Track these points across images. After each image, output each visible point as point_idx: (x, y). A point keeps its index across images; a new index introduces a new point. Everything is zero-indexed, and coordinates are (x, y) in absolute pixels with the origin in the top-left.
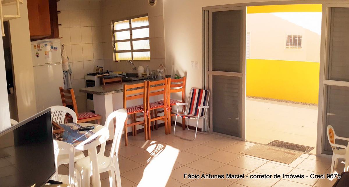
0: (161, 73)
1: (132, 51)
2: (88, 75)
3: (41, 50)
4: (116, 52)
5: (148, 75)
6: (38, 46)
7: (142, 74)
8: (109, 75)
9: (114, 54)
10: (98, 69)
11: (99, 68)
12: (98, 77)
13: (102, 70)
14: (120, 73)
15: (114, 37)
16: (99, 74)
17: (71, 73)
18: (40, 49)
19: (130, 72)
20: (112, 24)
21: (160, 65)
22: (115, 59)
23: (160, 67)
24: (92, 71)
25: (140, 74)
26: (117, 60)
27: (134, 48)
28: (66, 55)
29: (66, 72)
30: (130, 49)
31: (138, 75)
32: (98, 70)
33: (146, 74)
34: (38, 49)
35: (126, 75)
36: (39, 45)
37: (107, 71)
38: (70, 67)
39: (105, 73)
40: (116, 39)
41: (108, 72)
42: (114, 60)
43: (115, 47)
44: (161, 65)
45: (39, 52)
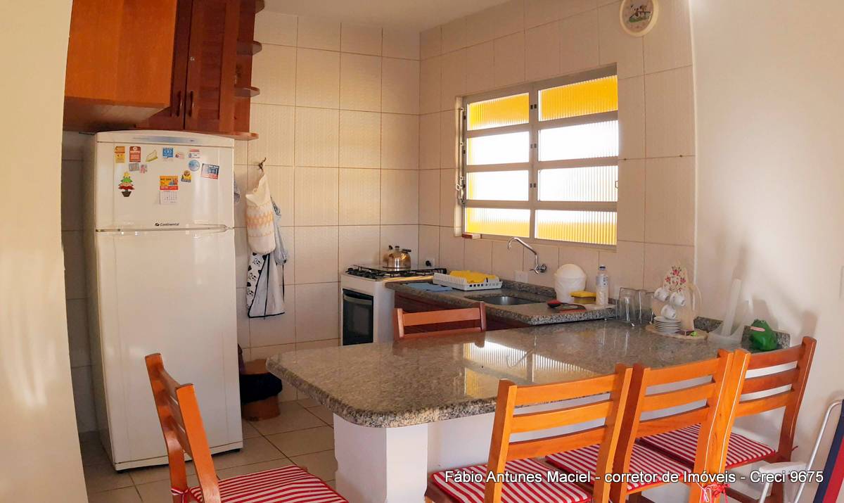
0: (674, 306)
1: (533, 204)
2: (352, 272)
3: (144, 169)
4: (464, 203)
5: (602, 302)
6: (135, 151)
7: (577, 298)
8: (431, 282)
9: (458, 210)
10: (391, 256)
11: (394, 251)
12: (388, 285)
13: (408, 259)
14: (478, 279)
15: (464, 152)
16: (393, 273)
17: (285, 261)
18: (140, 164)
19: (518, 280)
20: (460, 109)
21: (671, 271)
22: (463, 226)
23: (668, 279)
24: (369, 262)
25: (564, 297)
26: (468, 230)
27: (543, 195)
28: (268, 198)
29: (264, 257)
30: (525, 197)
31: (555, 297)
32: (391, 259)
33: (593, 299)
34: (130, 165)
35: (500, 286)
36: (139, 148)
37: (428, 263)
38: (281, 243)
39: (416, 273)
40: (472, 160)
41: (428, 268)
42: (457, 230)
43: (464, 186)
44: (676, 272)
45: (135, 177)
